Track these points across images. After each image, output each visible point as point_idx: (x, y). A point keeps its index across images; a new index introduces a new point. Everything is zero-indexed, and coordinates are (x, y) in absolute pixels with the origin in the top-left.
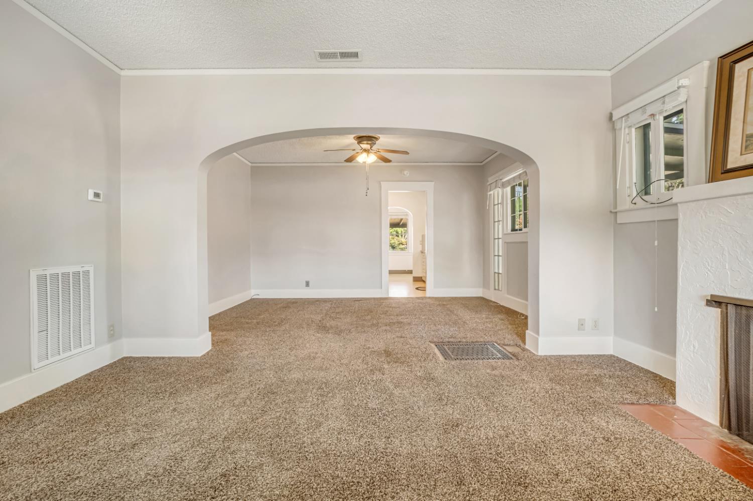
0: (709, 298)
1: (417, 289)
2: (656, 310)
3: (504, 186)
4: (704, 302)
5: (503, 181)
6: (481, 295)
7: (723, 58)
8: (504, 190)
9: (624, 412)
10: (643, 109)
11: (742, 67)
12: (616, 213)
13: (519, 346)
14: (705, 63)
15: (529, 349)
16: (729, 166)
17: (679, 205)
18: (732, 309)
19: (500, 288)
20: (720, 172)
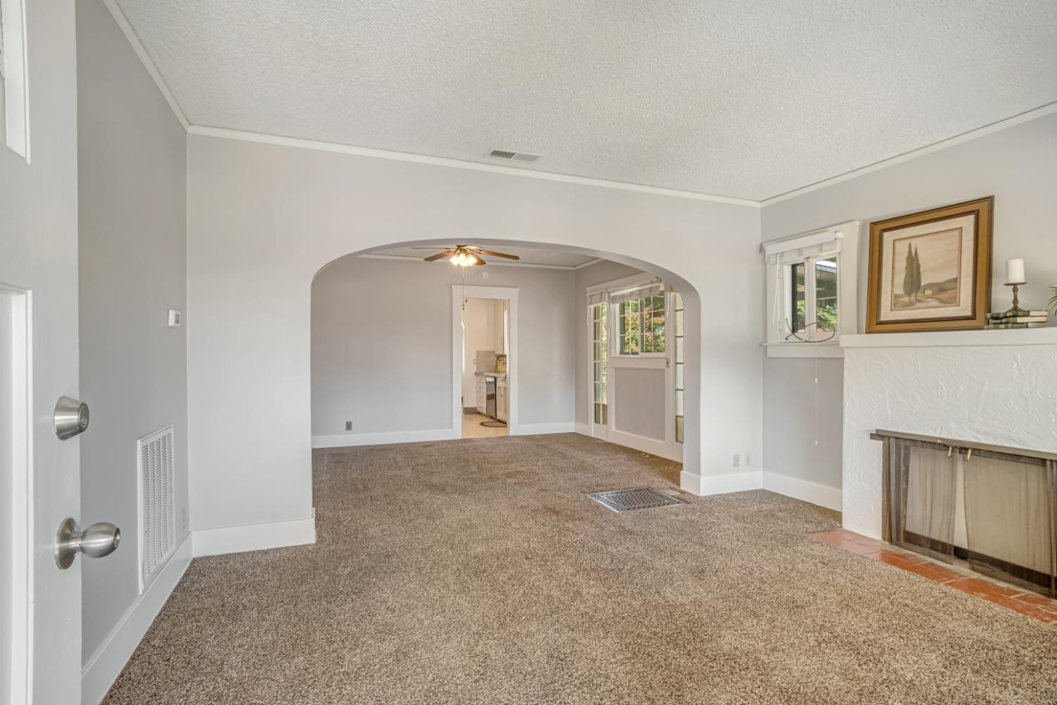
0: (874, 432)
1: (482, 424)
2: (816, 443)
3: (613, 300)
4: (869, 436)
5: (612, 295)
6: (573, 431)
7: (874, 224)
8: (612, 306)
9: (814, 540)
10: (800, 251)
11: (888, 237)
12: (766, 347)
13: (673, 489)
14: (857, 223)
15: (687, 491)
16: (882, 319)
17: (845, 350)
18: (893, 442)
19: (601, 422)
20: (875, 324)
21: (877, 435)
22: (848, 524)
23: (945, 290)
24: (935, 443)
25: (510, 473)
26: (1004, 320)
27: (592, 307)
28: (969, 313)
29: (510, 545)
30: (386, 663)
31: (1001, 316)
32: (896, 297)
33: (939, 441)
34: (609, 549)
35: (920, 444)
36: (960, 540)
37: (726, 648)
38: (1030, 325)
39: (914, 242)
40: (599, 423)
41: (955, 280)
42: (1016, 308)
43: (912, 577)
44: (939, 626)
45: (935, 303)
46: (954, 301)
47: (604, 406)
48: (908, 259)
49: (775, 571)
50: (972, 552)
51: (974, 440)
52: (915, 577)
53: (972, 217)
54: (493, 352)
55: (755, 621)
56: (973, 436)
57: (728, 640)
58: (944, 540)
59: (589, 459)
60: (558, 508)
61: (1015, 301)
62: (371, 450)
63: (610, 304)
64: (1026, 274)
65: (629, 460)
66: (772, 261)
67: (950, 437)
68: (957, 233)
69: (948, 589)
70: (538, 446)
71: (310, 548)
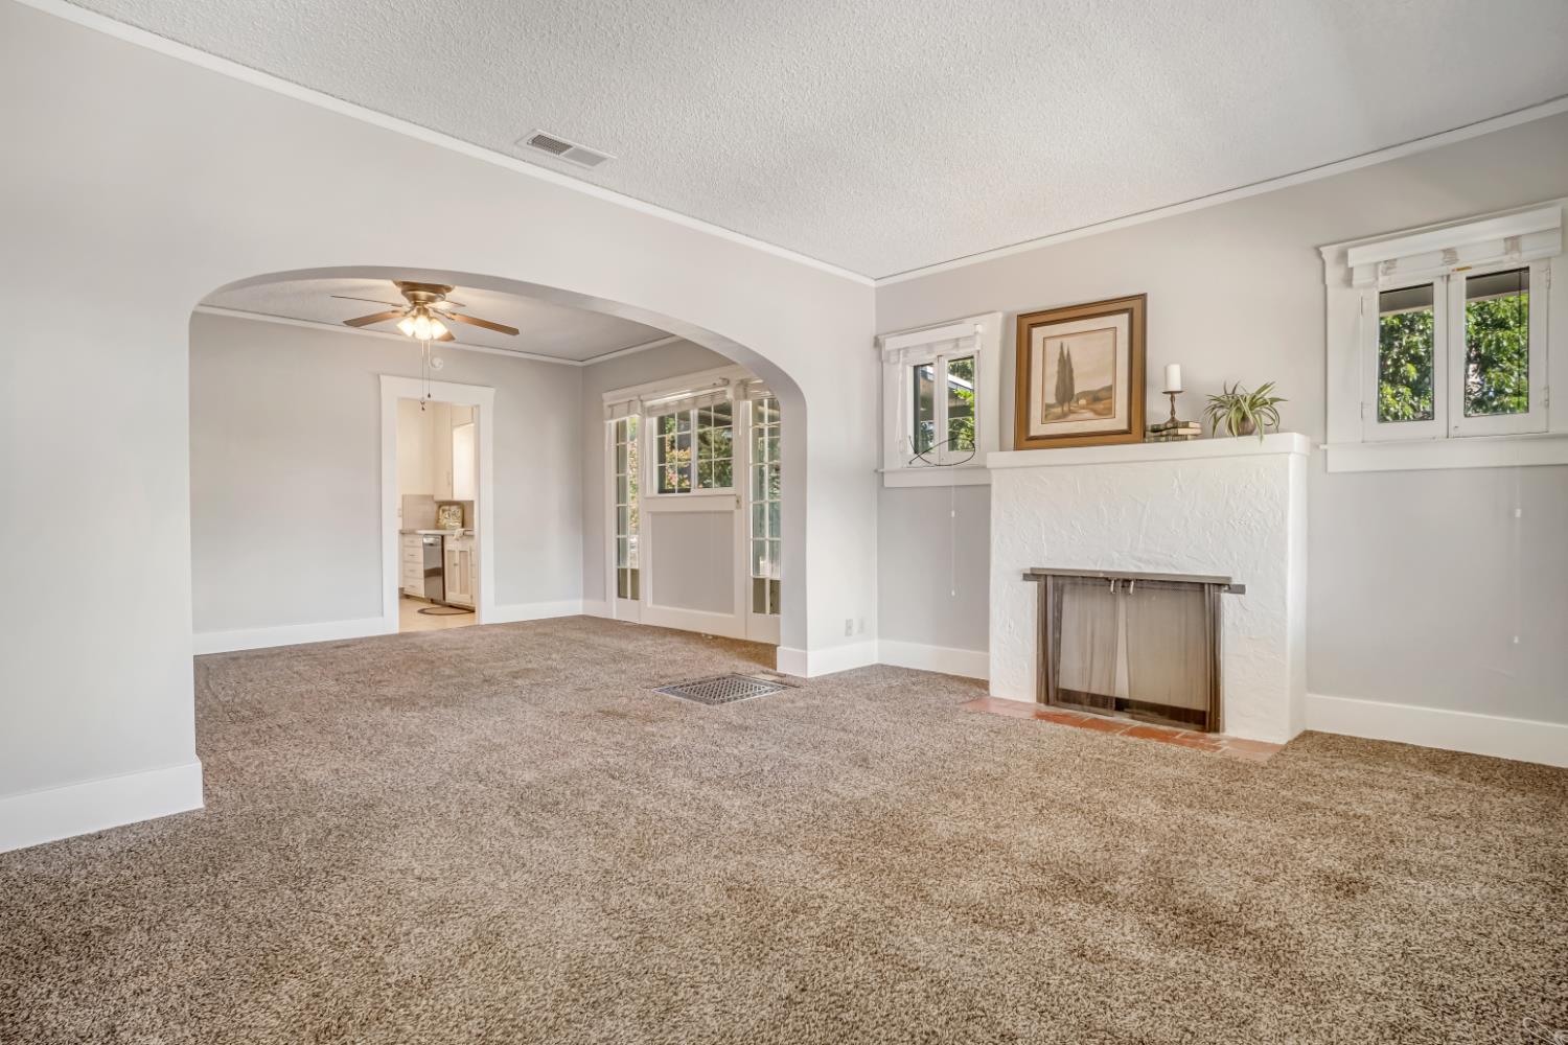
0: (1029, 572)
1: (422, 611)
2: (953, 593)
3: (649, 411)
4: (1022, 576)
5: (648, 404)
6: (581, 614)
7: (1021, 317)
8: (648, 420)
9: (970, 710)
10: (929, 347)
11: (1038, 334)
12: (883, 473)
13: (767, 673)
14: (1000, 316)
15: (788, 673)
16: (1033, 433)
17: (993, 472)
18: (1050, 581)
19: (629, 595)
20: (1025, 439)
21: (1032, 575)
22: (996, 690)
23: (1099, 400)
24: (1096, 578)
25: (517, 672)
26: (1164, 433)
27: (613, 422)
28: (1124, 427)
29: (576, 763)
30: (468, 953)
31: (1162, 428)
32: (1048, 407)
33: (1101, 575)
34: (728, 750)
35: (1080, 582)
36: (1122, 691)
37: (946, 836)
38: (1189, 437)
39: (1066, 340)
40: (626, 597)
41: (1110, 389)
42: (1173, 419)
43: (1088, 733)
44: (1137, 772)
45: (1089, 415)
46: (1108, 412)
47: (635, 572)
48: (1060, 361)
49: (947, 747)
50: (1134, 701)
51: (1135, 570)
52: (1090, 732)
53: (1126, 316)
54: (433, 496)
55: (960, 802)
56: (1136, 566)
57: (942, 827)
58: (1104, 692)
59: (630, 646)
60: (620, 710)
61: (1173, 412)
62: (234, 659)
63: (644, 418)
64: (1183, 383)
65: (689, 643)
66: (893, 358)
67: (1112, 570)
68: (1110, 334)
69: (1124, 738)
70: (536, 635)
71: (197, 815)
